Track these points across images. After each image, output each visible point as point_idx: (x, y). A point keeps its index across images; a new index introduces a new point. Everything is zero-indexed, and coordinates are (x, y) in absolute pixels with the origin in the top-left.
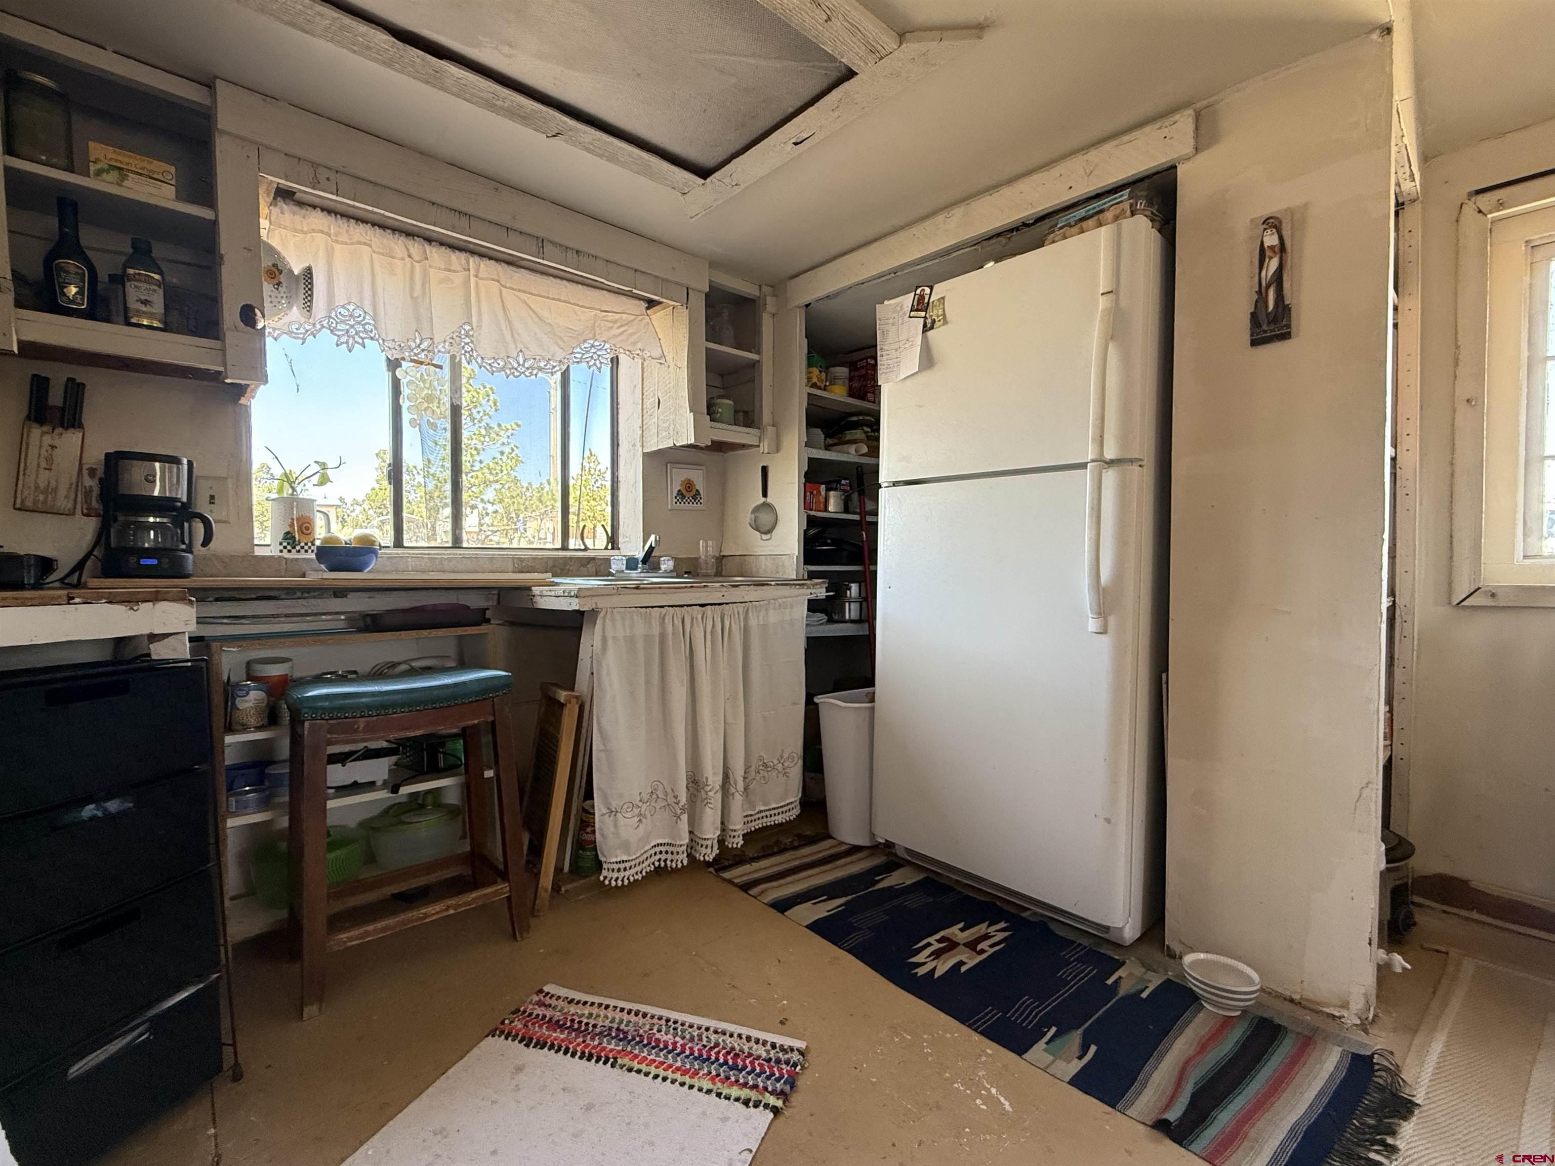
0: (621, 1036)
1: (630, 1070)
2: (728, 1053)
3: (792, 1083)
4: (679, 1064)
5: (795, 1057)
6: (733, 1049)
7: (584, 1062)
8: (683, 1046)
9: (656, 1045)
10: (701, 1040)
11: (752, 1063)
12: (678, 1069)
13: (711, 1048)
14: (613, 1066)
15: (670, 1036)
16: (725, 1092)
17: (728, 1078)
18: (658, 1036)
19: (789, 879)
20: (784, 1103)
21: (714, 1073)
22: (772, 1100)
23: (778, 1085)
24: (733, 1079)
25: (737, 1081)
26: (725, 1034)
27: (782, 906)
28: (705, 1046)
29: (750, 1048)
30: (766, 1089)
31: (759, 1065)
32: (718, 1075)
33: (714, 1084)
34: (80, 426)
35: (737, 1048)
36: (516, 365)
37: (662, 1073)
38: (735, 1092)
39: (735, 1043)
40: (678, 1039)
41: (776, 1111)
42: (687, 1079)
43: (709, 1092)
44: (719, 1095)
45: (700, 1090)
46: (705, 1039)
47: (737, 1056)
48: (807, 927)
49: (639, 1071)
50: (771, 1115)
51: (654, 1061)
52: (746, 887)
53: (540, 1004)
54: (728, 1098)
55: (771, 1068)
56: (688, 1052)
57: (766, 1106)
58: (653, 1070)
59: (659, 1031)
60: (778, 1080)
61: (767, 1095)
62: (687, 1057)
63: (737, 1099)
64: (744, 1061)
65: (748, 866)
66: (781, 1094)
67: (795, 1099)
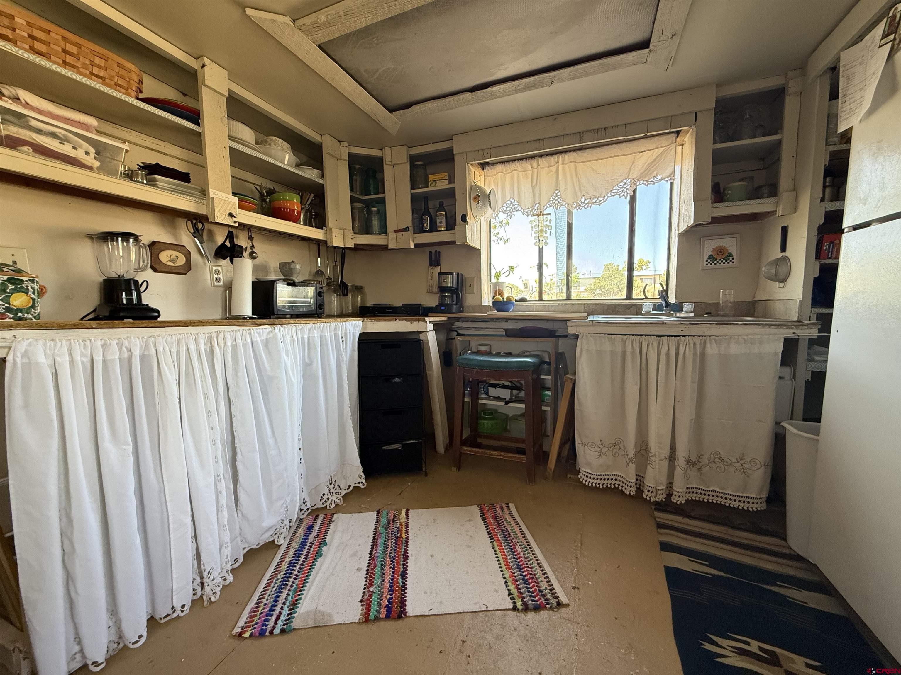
0: (507, 535)
1: (493, 548)
2: (531, 574)
3: (537, 608)
4: (509, 561)
5: (553, 601)
6: (535, 575)
7: (487, 534)
8: (520, 557)
9: (512, 548)
10: (529, 561)
11: (534, 586)
12: (507, 562)
13: (528, 567)
14: (491, 542)
15: (521, 550)
16: (509, 584)
17: (517, 581)
18: (517, 547)
19: (698, 540)
20: (522, 610)
21: (515, 575)
22: (519, 604)
23: (530, 602)
24: (518, 583)
25: (518, 585)
26: (540, 567)
27: (666, 547)
28: (527, 564)
29: (542, 581)
30: (524, 598)
31: (536, 590)
32: (515, 577)
33: (510, 577)
34: (440, 265)
35: (537, 576)
36: (580, 203)
37: (500, 558)
38: (512, 587)
39: (539, 573)
40: (522, 553)
41: (515, 608)
42: (504, 568)
43: (504, 578)
44: (506, 582)
45: (503, 575)
46: (531, 562)
47: (533, 578)
48: (665, 566)
49: (495, 551)
50: (511, 607)
51: (504, 552)
52: (660, 526)
53: (502, 508)
54: (507, 586)
55: (538, 594)
56: (518, 560)
57: (514, 603)
58: (499, 555)
59: (520, 545)
60: (533, 601)
61: (520, 600)
62: (516, 562)
63: (508, 590)
64: (532, 582)
65: (681, 518)
66: (525, 604)
67: (531, 615)
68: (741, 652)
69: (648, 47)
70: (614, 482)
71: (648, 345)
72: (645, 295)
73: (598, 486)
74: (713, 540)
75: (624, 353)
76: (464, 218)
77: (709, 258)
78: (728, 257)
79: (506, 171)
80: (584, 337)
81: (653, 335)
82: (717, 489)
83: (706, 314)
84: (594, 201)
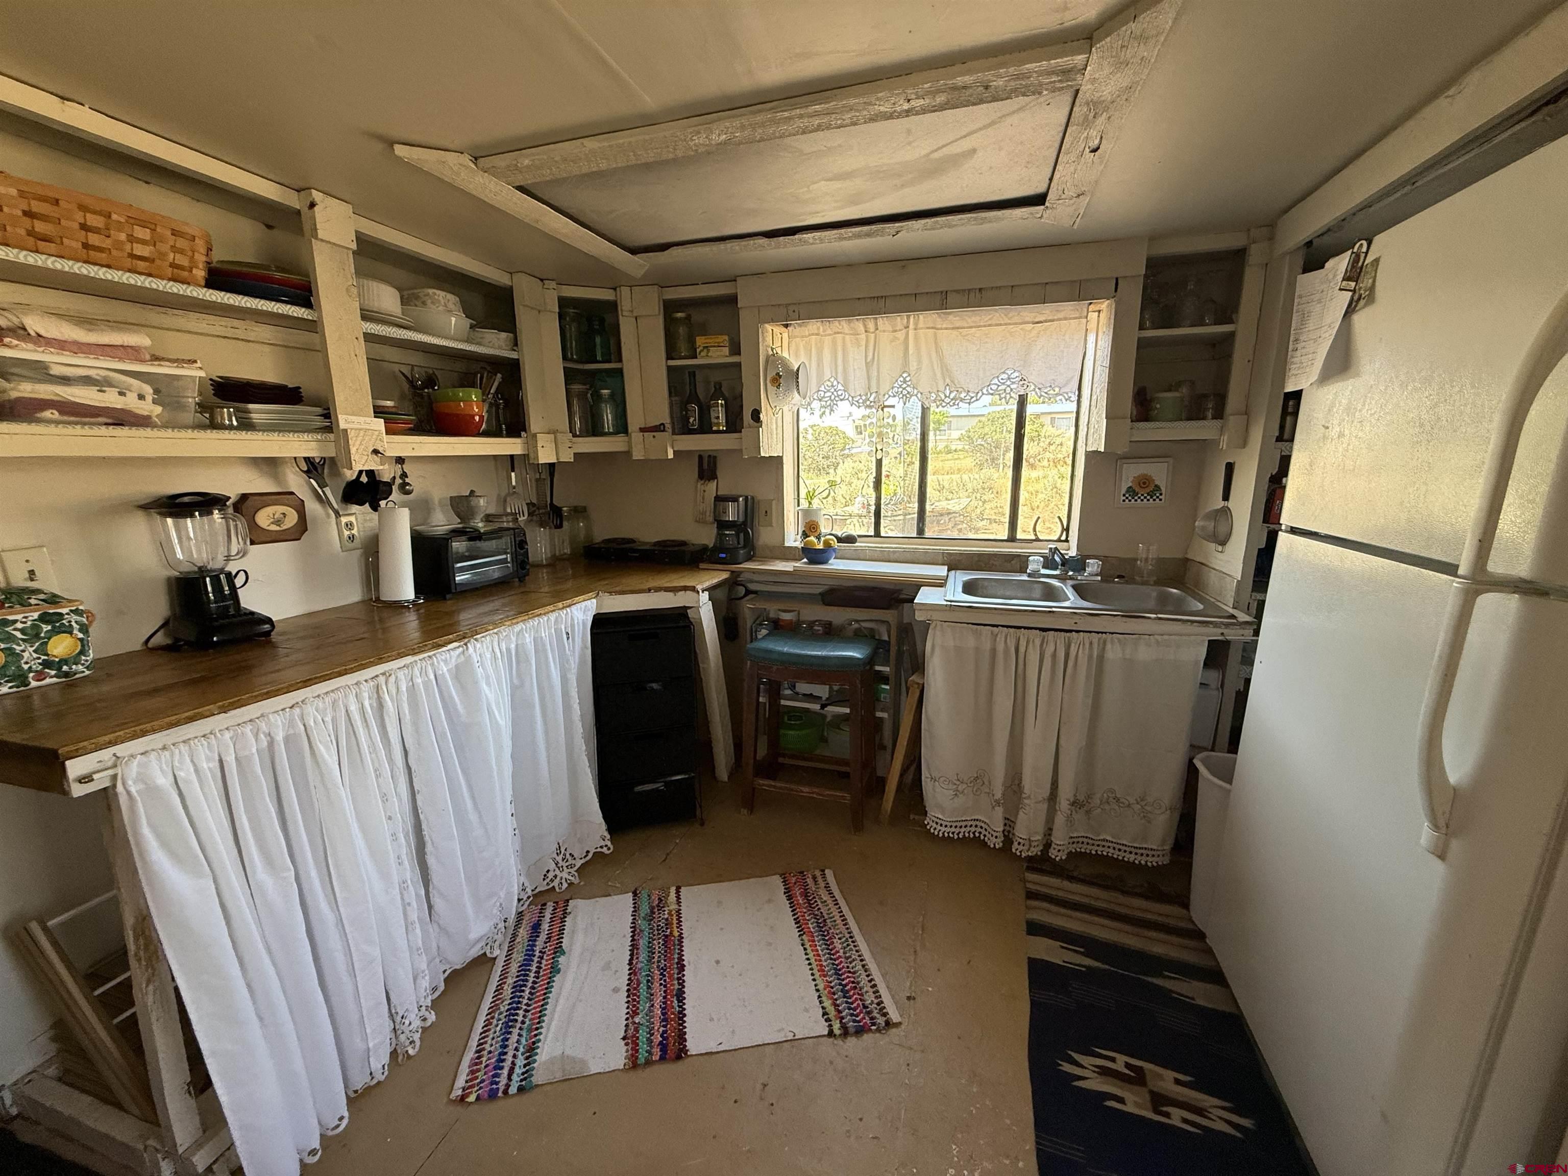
0: (821, 924)
1: (803, 945)
2: (853, 982)
3: (860, 1031)
4: (825, 964)
5: (881, 1021)
6: (858, 983)
7: (793, 922)
8: (840, 957)
9: (829, 945)
10: (851, 963)
11: (856, 999)
12: (821, 965)
13: (850, 972)
14: (800, 936)
15: (840, 946)
16: (824, 999)
17: (834, 994)
18: (835, 941)
19: (1078, 914)
20: (840, 1035)
21: (832, 984)
22: (836, 1027)
23: (851, 1023)
24: (836, 997)
25: (836, 1000)
26: (866, 971)
27: (1035, 929)
28: (848, 967)
29: (867, 992)
30: (842, 1018)
31: (858, 1004)
32: (832, 988)
33: (825, 989)
34: (717, 478)
35: (861, 984)
37: (813, 961)
38: (827, 1003)
39: (863, 980)
40: (842, 951)
41: (831, 1034)
42: (817, 975)
43: (818, 990)
44: (819, 997)
45: (816, 985)
46: (853, 964)
47: (855, 988)
48: (1029, 958)
49: (805, 949)
50: (826, 1033)
51: (817, 951)
52: (1031, 895)
53: (814, 878)
54: (821, 1002)
55: (861, 1012)
56: (837, 962)
57: (830, 1026)
58: (811, 955)
59: (840, 939)
60: (854, 1021)
61: (838, 1021)
62: (833, 964)
63: (823, 1008)
64: (854, 994)
65: (1059, 880)
66: (844, 1027)
67: (852, 1041)
68: (1104, 1072)
69: (1043, 204)
70: (973, 829)
71: (1028, 642)
72: (1036, 535)
73: (951, 835)
74: (1099, 915)
75: (994, 651)
76: (756, 415)
77: (1127, 491)
78: (1154, 492)
79: (824, 331)
80: (938, 627)
81: (1036, 629)
82: (1109, 838)
83: (1118, 577)
84: (963, 395)
